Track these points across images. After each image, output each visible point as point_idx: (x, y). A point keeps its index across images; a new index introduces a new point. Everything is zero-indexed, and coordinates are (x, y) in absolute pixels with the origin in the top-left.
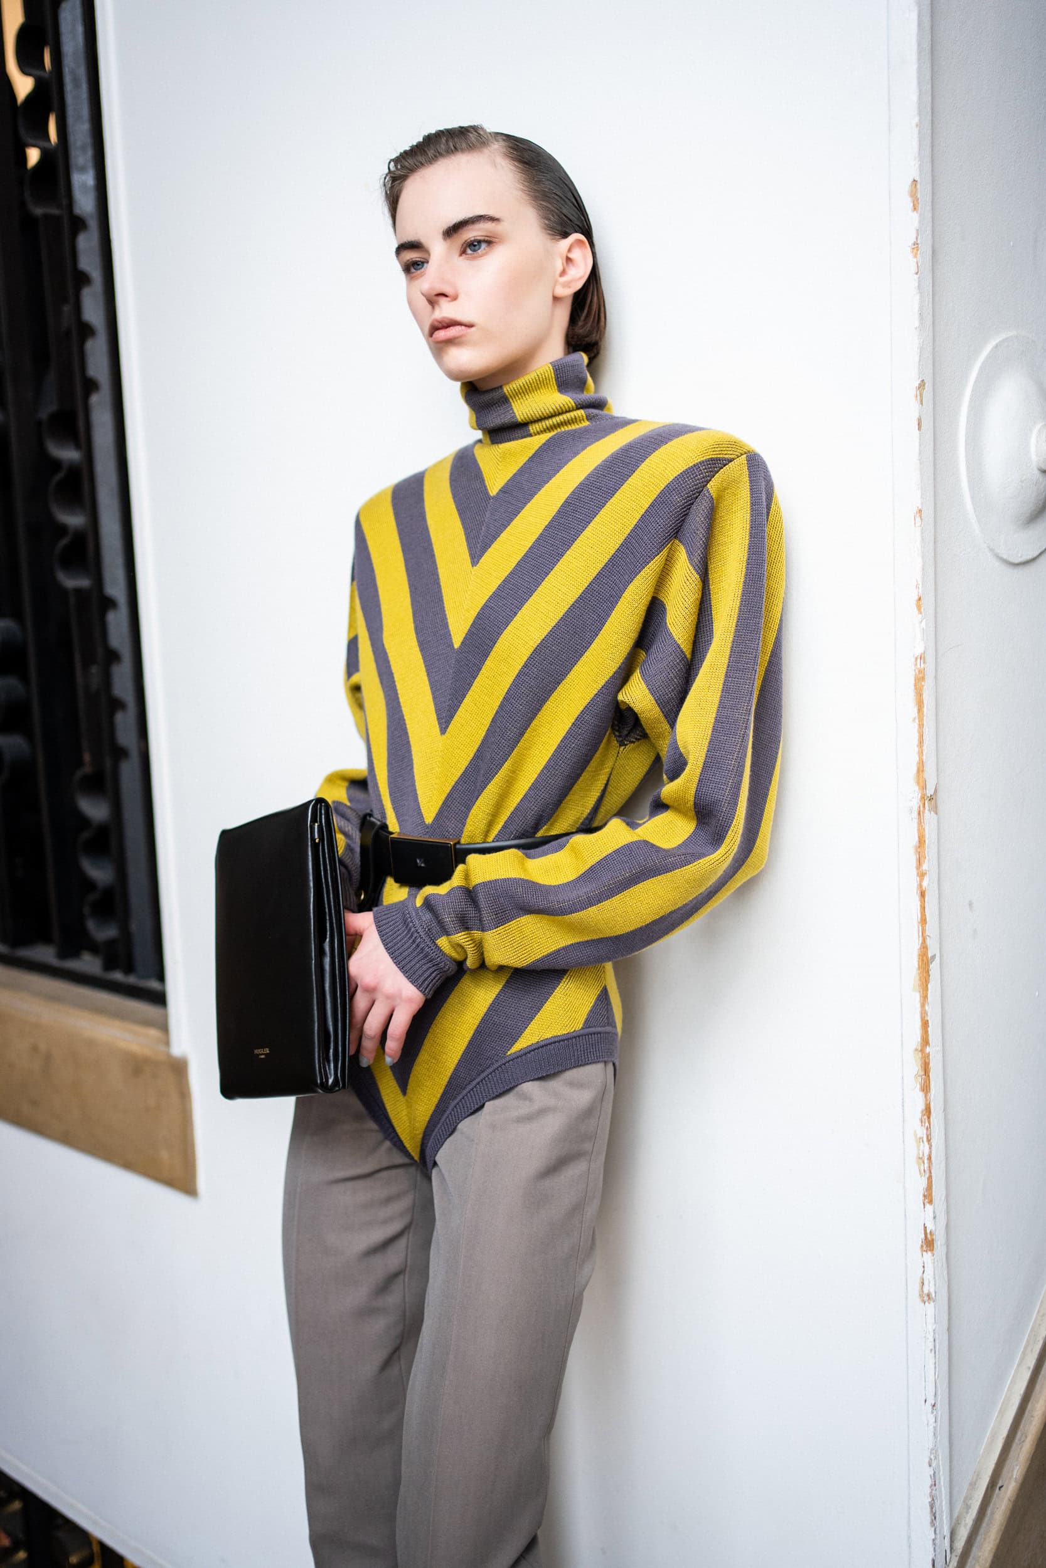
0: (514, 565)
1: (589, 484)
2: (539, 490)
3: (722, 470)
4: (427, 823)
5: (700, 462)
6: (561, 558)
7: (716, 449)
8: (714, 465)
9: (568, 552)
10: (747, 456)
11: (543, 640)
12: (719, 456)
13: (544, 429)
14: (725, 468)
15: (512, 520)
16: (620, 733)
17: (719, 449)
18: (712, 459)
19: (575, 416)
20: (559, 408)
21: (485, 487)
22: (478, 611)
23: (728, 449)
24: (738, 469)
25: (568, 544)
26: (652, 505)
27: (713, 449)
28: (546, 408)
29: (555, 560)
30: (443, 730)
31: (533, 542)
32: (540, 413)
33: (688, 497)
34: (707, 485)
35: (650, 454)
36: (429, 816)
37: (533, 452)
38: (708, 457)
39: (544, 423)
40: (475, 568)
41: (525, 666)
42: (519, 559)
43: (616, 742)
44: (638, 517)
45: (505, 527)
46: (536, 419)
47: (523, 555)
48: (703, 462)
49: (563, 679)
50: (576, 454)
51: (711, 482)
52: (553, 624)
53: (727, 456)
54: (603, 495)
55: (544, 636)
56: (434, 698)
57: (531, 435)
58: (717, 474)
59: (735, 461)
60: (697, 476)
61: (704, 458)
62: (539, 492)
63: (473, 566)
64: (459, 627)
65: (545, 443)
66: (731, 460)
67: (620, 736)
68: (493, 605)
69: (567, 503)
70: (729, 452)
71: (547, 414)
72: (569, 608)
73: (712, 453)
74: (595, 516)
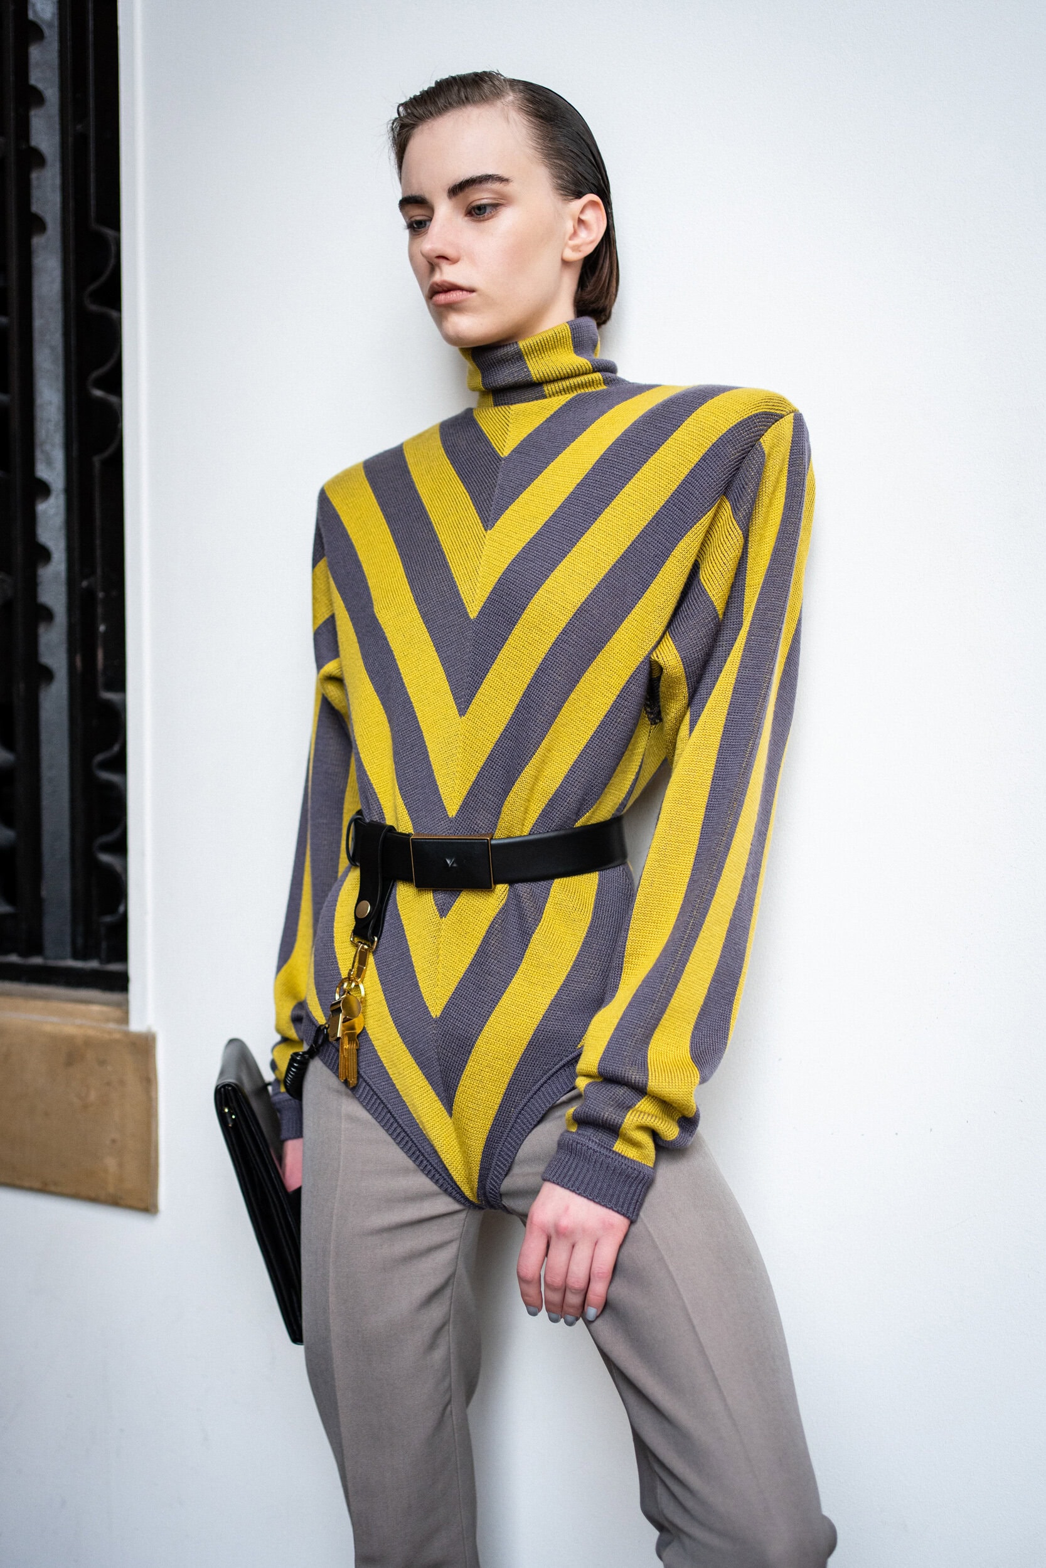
0: (541, 526)
1: (628, 439)
2: (564, 449)
3: (773, 426)
4: (450, 816)
5: (754, 415)
6: (598, 517)
7: (769, 404)
8: (766, 419)
9: (606, 510)
10: (795, 415)
11: (584, 603)
12: (771, 411)
13: (560, 390)
14: (776, 424)
15: (532, 480)
16: (651, 709)
17: (771, 404)
18: (766, 413)
19: (593, 379)
20: (576, 369)
21: (493, 449)
22: (498, 577)
23: (778, 405)
24: (785, 427)
25: (607, 501)
26: (703, 459)
27: (766, 404)
28: (564, 368)
29: (592, 519)
30: (462, 711)
31: (562, 501)
32: (557, 372)
33: (742, 450)
34: (760, 439)
35: (696, 408)
36: (452, 809)
37: (552, 412)
38: (761, 411)
39: (560, 384)
40: (489, 531)
41: (564, 632)
42: (546, 519)
43: (647, 719)
44: (686, 472)
45: (525, 488)
46: (551, 378)
47: (550, 515)
48: (757, 415)
49: (603, 648)
50: (603, 413)
51: (763, 437)
52: (593, 586)
53: (778, 412)
54: (644, 451)
55: (584, 599)
56: (448, 676)
57: (544, 397)
58: (769, 430)
59: (785, 417)
60: (751, 429)
61: (758, 411)
62: (564, 452)
63: (486, 530)
64: (474, 598)
65: (565, 405)
66: (782, 417)
67: (651, 713)
68: (517, 568)
69: (603, 459)
70: (780, 408)
71: (564, 374)
72: (610, 569)
73: (765, 407)
74: (637, 473)
